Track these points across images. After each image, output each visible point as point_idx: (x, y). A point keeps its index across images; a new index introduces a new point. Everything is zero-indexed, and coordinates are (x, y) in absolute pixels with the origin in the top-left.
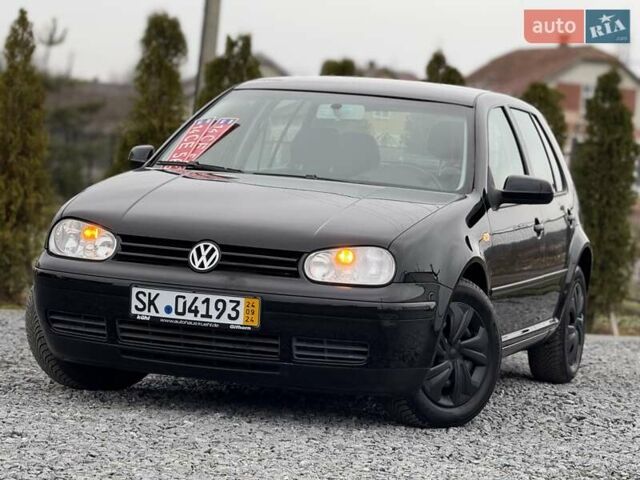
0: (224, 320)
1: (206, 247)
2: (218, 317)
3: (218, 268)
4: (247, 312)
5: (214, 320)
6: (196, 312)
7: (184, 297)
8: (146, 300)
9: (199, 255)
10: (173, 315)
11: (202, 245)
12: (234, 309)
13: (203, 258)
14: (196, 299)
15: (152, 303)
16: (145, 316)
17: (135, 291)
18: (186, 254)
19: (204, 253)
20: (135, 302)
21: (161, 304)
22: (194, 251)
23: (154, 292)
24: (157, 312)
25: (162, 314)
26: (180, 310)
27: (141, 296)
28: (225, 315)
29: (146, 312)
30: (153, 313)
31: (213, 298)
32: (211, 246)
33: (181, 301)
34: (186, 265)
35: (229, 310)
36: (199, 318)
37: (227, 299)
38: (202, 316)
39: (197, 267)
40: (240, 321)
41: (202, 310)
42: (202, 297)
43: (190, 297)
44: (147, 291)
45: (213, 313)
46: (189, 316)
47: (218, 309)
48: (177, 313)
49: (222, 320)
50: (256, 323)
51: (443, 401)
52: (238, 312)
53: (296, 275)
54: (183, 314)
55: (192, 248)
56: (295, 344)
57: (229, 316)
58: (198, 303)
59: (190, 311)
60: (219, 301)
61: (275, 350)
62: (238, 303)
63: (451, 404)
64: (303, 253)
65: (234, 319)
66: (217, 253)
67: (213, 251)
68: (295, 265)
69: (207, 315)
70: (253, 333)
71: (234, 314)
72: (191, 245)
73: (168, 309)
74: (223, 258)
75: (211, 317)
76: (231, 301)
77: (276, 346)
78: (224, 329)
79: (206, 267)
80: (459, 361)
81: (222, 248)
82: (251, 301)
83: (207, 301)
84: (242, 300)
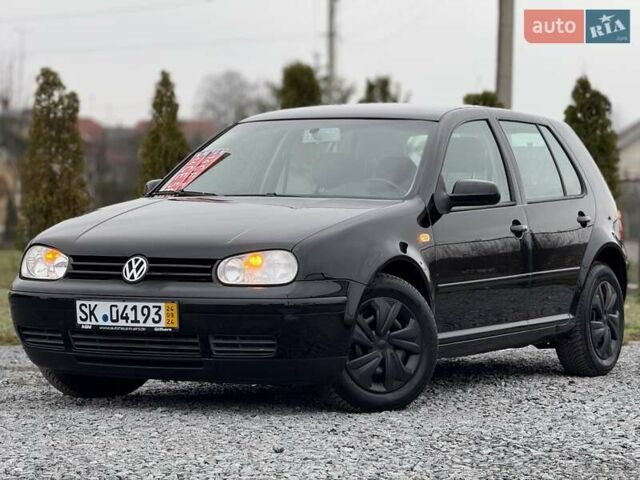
0: (150, 324)
1: (136, 261)
2: (145, 322)
3: (146, 278)
4: (167, 315)
5: (142, 324)
6: (127, 318)
7: (116, 306)
8: (87, 311)
9: (131, 268)
10: (109, 323)
11: (133, 260)
12: (157, 313)
13: (134, 271)
14: (126, 307)
15: (92, 313)
16: (87, 325)
17: (78, 303)
18: (120, 268)
19: (135, 266)
20: (79, 314)
21: (99, 313)
22: (127, 265)
23: (93, 304)
24: (97, 320)
25: (101, 322)
26: (115, 318)
27: (83, 308)
28: (150, 320)
29: (88, 322)
30: (94, 323)
31: (140, 305)
32: (141, 259)
33: (114, 309)
34: (120, 278)
35: (152, 315)
36: (130, 324)
37: (150, 305)
38: (132, 322)
39: (128, 279)
40: (163, 324)
41: (132, 317)
42: (130, 305)
43: (121, 305)
44: (87, 303)
45: (141, 318)
46: (122, 323)
47: (144, 315)
48: (113, 321)
49: (147, 325)
50: (176, 325)
51: (375, 387)
52: (160, 316)
53: (209, 280)
54: (117, 321)
55: (125, 262)
56: (212, 341)
57: (153, 319)
58: (128, 311)
59: (122, 318)
60: (144, 307)
61: (196, 348)
62: (160, 308)
63: (384, 390)
64: (215, 260)
65: (158, 322)
66: (145, 265)
67: (142, 263)
68: (209, 271)
69: (136, 321)
70: (174, 333)
71: (157, 318)
72: (125, 259)
73: (105, 318)
74: (150, 269)
75: (139, 322)
76: (154, 307)
77: (195, 344)
78: (150, 332)
79: (136, 279)
80: (389, 351)
81: (150, 260)
82: (170, 305)
83: (135, 308)
84: (162, 305)
